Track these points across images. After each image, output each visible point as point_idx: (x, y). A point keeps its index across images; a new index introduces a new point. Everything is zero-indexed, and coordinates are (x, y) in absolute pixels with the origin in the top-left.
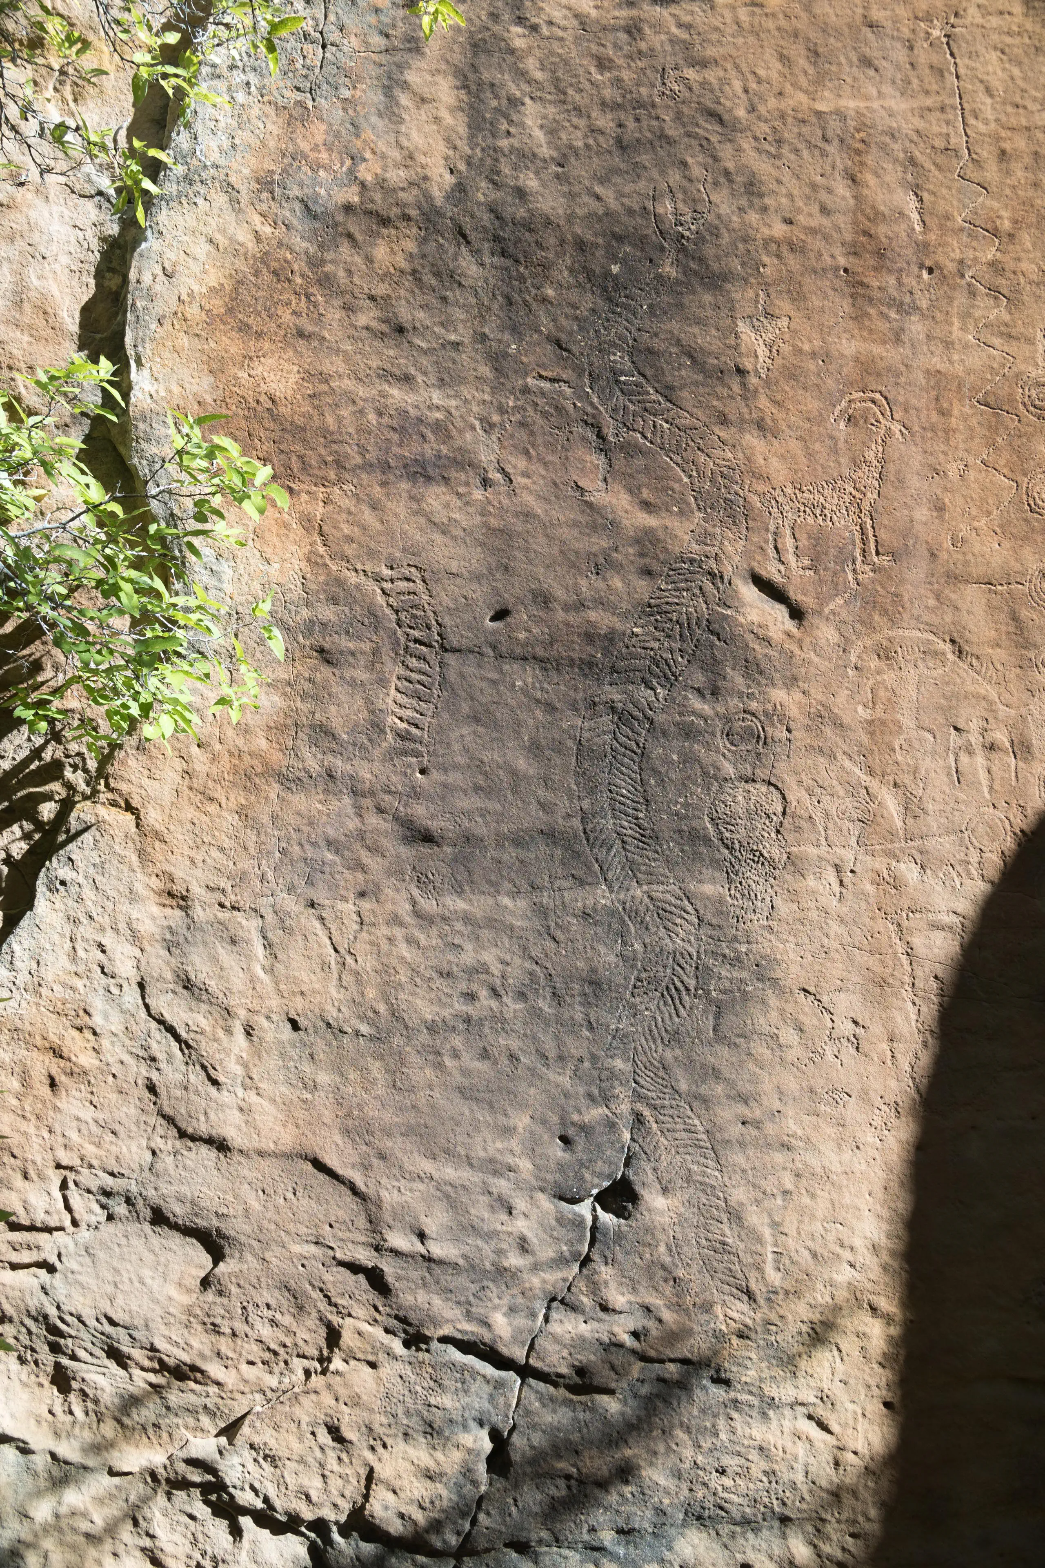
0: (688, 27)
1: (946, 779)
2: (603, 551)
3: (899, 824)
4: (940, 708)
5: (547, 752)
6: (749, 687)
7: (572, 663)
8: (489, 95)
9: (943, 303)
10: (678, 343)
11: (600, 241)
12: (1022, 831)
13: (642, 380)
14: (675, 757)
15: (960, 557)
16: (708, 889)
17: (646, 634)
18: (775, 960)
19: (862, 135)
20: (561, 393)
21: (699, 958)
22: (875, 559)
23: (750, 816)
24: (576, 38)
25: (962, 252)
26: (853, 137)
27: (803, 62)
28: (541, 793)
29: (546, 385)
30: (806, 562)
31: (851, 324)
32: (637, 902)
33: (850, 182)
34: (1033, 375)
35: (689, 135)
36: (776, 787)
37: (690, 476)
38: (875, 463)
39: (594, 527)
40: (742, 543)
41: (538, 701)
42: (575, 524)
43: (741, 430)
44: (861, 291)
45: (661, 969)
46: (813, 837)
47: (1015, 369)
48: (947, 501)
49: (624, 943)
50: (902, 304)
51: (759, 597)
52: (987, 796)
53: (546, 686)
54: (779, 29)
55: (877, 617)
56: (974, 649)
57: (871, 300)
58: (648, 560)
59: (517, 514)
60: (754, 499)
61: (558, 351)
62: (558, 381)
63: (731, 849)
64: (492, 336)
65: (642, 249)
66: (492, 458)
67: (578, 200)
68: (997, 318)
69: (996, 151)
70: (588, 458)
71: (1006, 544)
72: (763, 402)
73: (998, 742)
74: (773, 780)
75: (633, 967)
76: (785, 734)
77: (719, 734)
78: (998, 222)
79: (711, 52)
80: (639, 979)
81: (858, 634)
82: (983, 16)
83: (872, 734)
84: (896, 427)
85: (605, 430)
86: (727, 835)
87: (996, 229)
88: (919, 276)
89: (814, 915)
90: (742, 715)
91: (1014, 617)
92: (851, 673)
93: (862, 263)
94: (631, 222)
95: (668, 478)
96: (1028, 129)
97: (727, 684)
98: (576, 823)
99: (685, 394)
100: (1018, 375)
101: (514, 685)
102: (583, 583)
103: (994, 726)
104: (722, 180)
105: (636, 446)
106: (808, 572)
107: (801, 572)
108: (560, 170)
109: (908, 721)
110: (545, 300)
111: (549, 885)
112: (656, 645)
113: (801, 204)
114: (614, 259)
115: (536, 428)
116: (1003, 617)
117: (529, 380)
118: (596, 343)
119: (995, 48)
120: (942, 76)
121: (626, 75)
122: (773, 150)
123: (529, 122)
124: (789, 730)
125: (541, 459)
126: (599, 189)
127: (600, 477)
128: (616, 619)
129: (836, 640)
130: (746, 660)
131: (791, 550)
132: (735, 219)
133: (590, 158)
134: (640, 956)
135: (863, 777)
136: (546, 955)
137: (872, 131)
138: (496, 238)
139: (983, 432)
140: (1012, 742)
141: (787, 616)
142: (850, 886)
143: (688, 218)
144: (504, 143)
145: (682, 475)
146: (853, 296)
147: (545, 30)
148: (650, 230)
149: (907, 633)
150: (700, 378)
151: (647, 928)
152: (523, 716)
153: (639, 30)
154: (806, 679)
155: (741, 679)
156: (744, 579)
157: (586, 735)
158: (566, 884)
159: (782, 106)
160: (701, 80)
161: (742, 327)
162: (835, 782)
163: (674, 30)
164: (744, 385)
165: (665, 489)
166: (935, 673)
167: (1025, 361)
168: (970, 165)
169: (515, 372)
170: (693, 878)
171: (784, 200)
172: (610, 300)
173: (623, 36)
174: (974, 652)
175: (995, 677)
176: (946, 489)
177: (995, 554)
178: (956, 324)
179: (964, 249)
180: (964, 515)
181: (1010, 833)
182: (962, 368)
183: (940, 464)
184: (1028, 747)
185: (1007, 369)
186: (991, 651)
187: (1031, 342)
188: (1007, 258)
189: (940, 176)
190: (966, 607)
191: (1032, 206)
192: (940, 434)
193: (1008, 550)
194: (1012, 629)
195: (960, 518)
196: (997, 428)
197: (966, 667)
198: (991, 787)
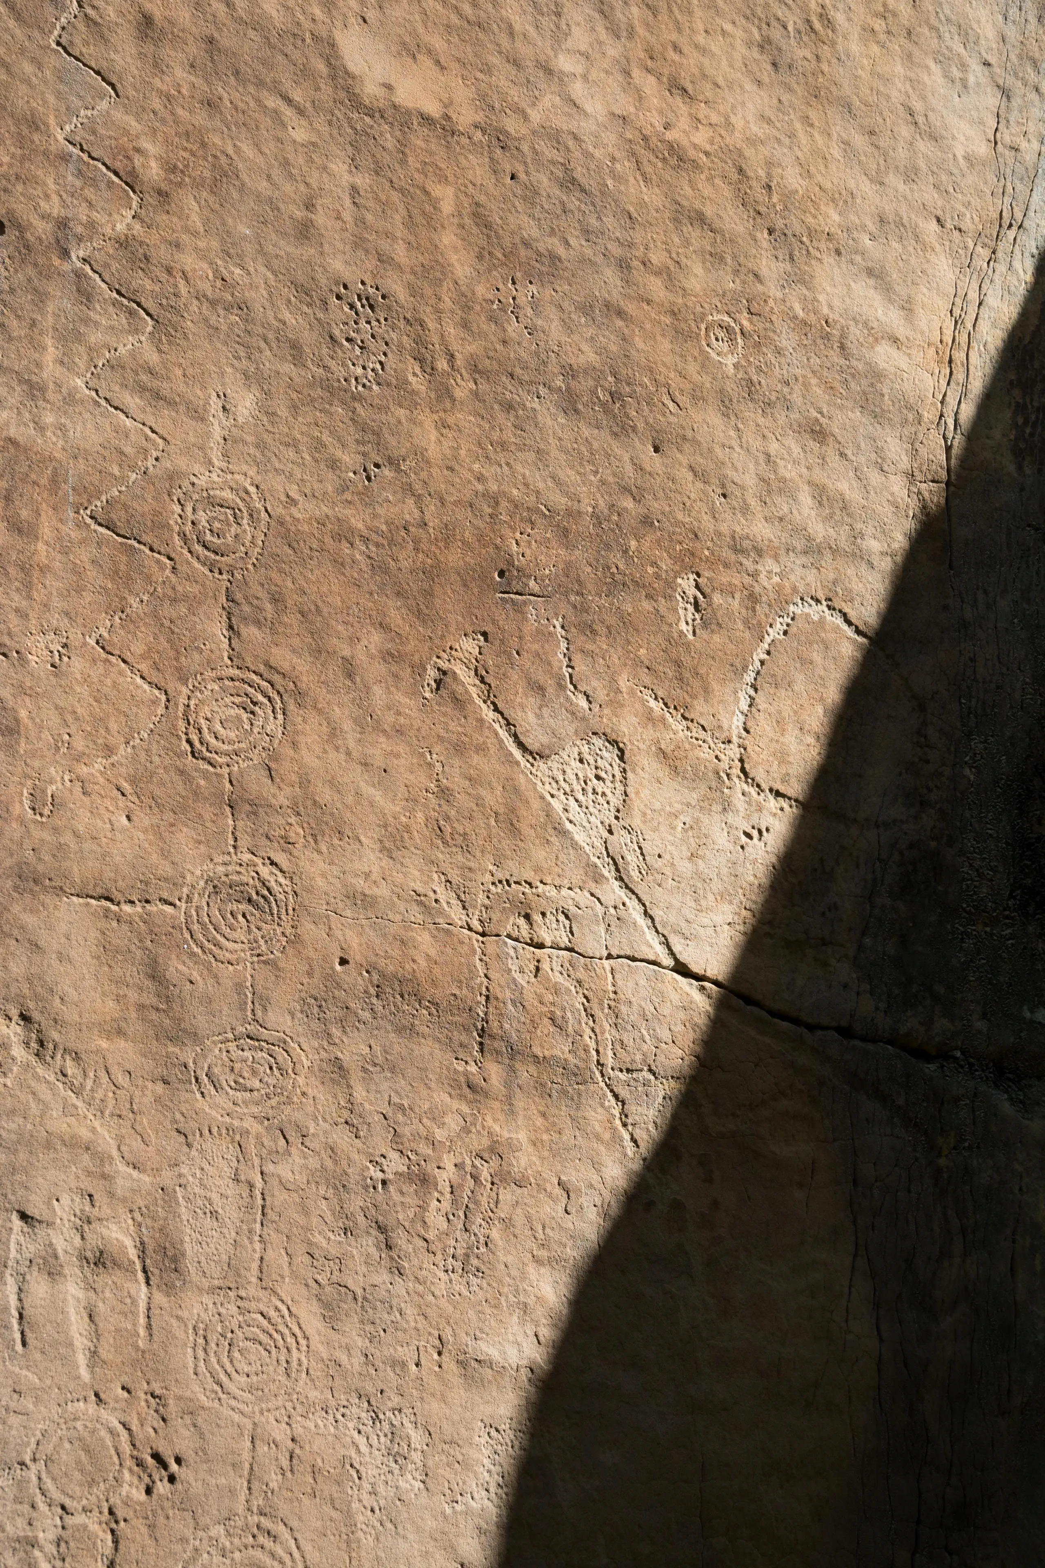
9: (24, 299)
15: (46, 836)
25: (64, 204)
34: (201, 482)
47: (166, 464)
48: (23, 714)
52: (84, 1373)
56: (71, 1039)
68: (133, 354)
69: (133, 15)
71: (143, 819)
73: (112, 1248)
78: (138, 160)
87: (133, 173)
91: (156, 976)
100: (172, 477)
103: (106, 1211)
116: (132, 972)
139: (100, 581)
140: (142, 1249)
167: (187, 451)
168: (82, 27)
174: (69, 1045)
175: (111, 1103)
176: (22, 690)
177: (119, 837)
178: (51, 349)
179: (69, 200)
180: (58, 748)
181: (129, 1463)
182: (61, 443)
183: (9, 634)
184: (175, 1260)
185: (151, 462)
186: (104, 1044)
187: (199, 415)
188: (153, 238)
189: (18, 32)
190: (55, 947)
191: (204, 145)
192: (12, 571)
193: (145, 831)
194: (149, 999)
195: (49, 754)
196: (129, 578)
197: (52, 1078)
198: (94, 1353)
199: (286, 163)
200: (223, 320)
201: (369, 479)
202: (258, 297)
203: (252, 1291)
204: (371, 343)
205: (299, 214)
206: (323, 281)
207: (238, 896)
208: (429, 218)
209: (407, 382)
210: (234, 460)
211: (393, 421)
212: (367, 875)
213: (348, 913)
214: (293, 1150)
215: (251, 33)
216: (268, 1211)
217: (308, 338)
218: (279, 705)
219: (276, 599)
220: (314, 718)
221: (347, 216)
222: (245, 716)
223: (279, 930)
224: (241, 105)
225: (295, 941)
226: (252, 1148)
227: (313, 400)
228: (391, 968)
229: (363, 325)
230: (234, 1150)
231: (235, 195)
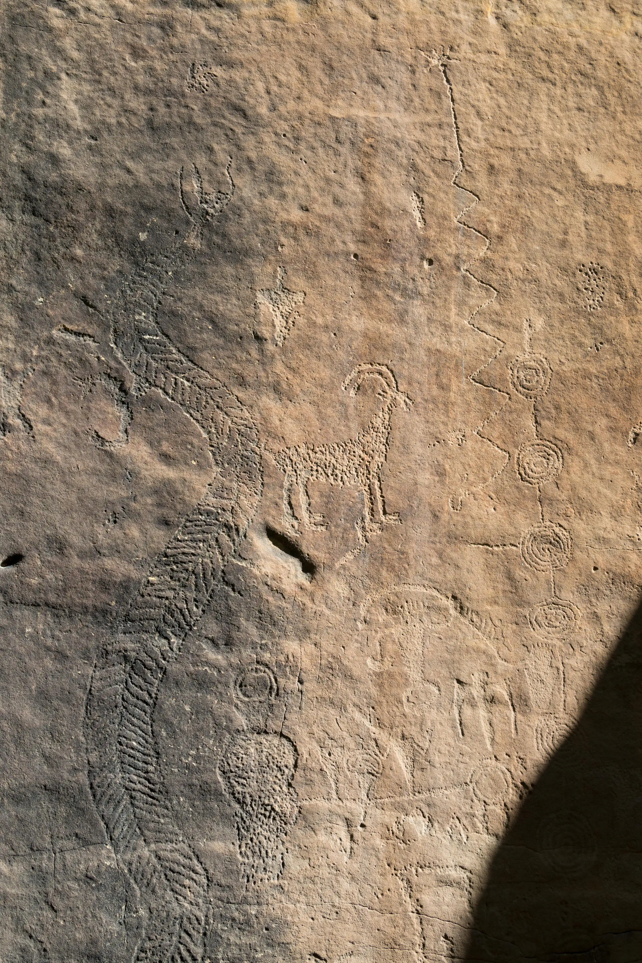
0: (217, 31)
1: (450, 731)
2: (121, 500)
3: (407, 776)
4: (443, 662)
5: (55, 703)
6: (262, 638)
7: (85, 610)
8: (26, 66)
9: (442, 290)
10: (201, 308)
11: (129, 210)
12: (523, 783)
13: (165, 340)
14: (187, 708)
15: (459, 518)
16: (218, 846)
17: (162, 583)
18: (286, 922)
19: (371, 140)
20: (85, 347)
21: (207, 923)
22: (383, 518)
23: (262, 768)
24: (112, 26)
25: (457, 248)
26: (363, 142)
27: (319, 73)
28: (47, 745)
29: (72, 338)
30: (318, 518)
31: (361, 304)
32: (144, 862)
33: (360, 180)
34: (520, 359)
35: (215, 124)
36: (289, 740)
37: (209, 432)
38: (382, 429)
39: (113, 477)
40: (258, 498)
41: (48, 649)
42: (95, 472)
43: (259, 392)
44: (369, 274)
45: (167, 937)
46: (324, 790)
47: (505, 353)
48: (447, 467)
49: (128, 909)
50: (405, 289)
51: (274, 551)
52: (489, 747)
53: (57, 633)
54: (298, 42)
55: (384, 573)
56: (474, 606)
57: (378, 283)
58: (165, 511)
59: (36, 461)
60: (269, 457)
61: (85, 307)
62: (83, 335)
63: (242, 803)
64: (19, 288)
65: (169, 221)
66: (13, 404)
67: (110, 171)
68: (488, 308)
69: (486, 166)
70: (110, 409)
71: (501, 509)
72: (279, 368)
73: (498, 695)
74: (285, 732)
75: (137, 936)
76: (297, 685)
77: (232, 684)
78: (488, 225)
79: (236, 55)
80: (143, 950)
81: (367, 589)
82: (474, 53)
83: (381, 686)
84: (401, 398)
85: (128, 385)
86: (239, 788)
87: (487, 230)
88: (421, 266)
89: (325, 872)
90: (255, 666)
91: (510, 577)
92: (360, 626)
93: (370, 250)
94: (159, 196)
95: (188, 433)
96: (513, 149)
97: (241, 635)
98: (83, 778)
99: (205, 355)
100: (507, 358)
101: (23, 632)
102: (100, 530)
103: (494, 680)
104: (245, 167)
105: (157, 401)
106: (320, 528)
107: (314, 528)
108: (93, 142)
109: (414, 675)
110: (73, 259)
111: (49, 846)
112: (171, 594)
113: (315, 194)
114: (142, 227)
115: (59, 378)
116: (500, 576)
117: (54, 332)
118: (121, 303)
119: (485, 80)
120: (440, 98)
121: (158, 65)
122: (291, 146)
123: (64, 96)
124: (301, 682)
125: (62, 408)
126: (129, 164)
127: (121, 428)
128: (132, 568)
129: (346, 594)
130: (260, 612)
131: (304, 506)
132: (256, 202)
133: (123, 134)
134: (145, 924)
135: (373, 729)
136: (42, 928)
137: (379, 138)
138: (28, 198)
139: (478, 406)
140: (511, 696)
141: (300, 569)
142: (360, 840)
143: (213, 197)
144: (39, 112)
145: (202, 431)
146: (361, 278)
147: (82, 15)
148: (176, 205)
149: (412, 589)
150: (221, 342)
151: (153, 891)
152: (32, 664)
153: (172, 28)
154: (318, 631)
155: (255, 630)
156: (259, 532)
157: (97, 684)
158: (68, 844)
159: (300, 108)
160: (228, 78)
161: (261, 298)
162: (345, 734)
163: (204, 31)
164: (262, 351)
165: (184, 443)
166: (439, 628)
167: (514, 346)
168: (464, 174)
169: (41, 323)
170: (203, 834)
171: (301, 190)
172: (137, 264)
173: (156, 31)
174: (474, 609)
175: (493, 633)
176: (446, 456)
177: (491, 517)
178: (453, 310)
179: (459, 246)
180: (462, 480)
181: (511, 785)
182: (459, 349)
183: (440, 433)
184: (525, 701)
185: (498, 352)
186: (489, 608)
187: (518, 329)
188: (496, 257)
189: (438, 182)
190: (466, 566)
191: (517, 214)
192: (440, 406)
193: (502, 514)
194: (508, 588)
195: (459, 483)
196: (490, 404)
197: (467, 623)
198: (493, 739)
199: (554, 216)
200: (528, 287)
201: (598, 350)
202: (543, 276)
203: (561, 715)
204: (596, 289)
205: (561, 237)
206: (573, 265)
207: (545, 541)
208: (621, 230)
209: (614, 304)
210: (535, 348)
211: (608, 322)
212: (605, 529)
213: (597, 546)
214: (576, 653)
215: (537, 164)
216: (566, 680)
217: (567, 290)
218: (560, 455)
219: (557, 408)
220: (576, 459)
221: (583, 235)
222: (545, 461)
223: (565, 556)
224: (533, 195)
225: (573, 560)
226: (557, 653)
227: (570, 317)
228: (618, 571)
229: (592, 281)
230: (549, 654)
231: (532, 233)
